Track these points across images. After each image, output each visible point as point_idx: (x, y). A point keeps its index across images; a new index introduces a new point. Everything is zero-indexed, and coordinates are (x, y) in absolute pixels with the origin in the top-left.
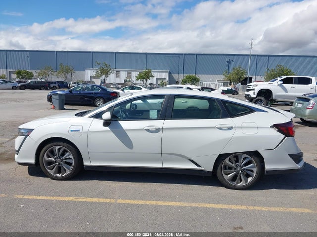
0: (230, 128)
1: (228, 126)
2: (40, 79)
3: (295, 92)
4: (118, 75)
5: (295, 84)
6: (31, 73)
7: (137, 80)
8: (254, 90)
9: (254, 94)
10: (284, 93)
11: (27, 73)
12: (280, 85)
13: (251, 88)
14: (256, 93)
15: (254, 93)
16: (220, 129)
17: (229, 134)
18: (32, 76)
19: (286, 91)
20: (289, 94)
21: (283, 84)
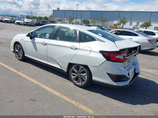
0: (76, 49)
1: (75, 47)
2: (93, 24)
4: (131, 24)
6: (89, 21)
7: (141, 27)
11: (87, 21)
16: (71, 48)
17: (74, 52)
18: (89, 22)
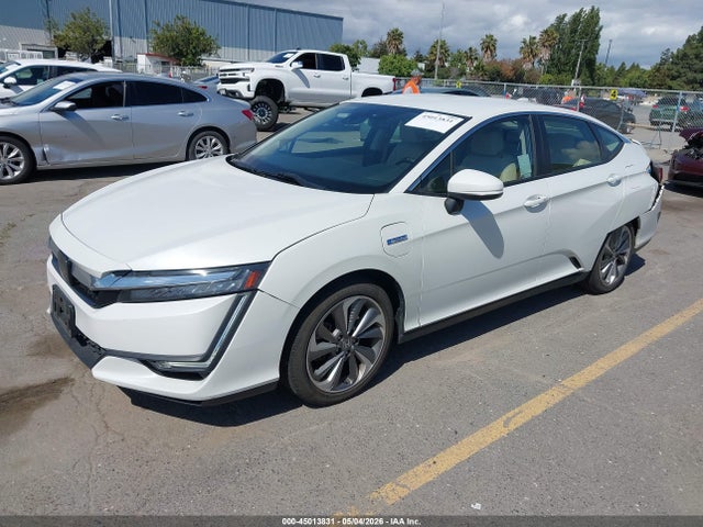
3: (321, 86)
5: (319, 69)
8: (248, 80)
9: (249, 90)
10: (304, 89)
12: (296, 71)
13: (239, 75)
14: (253, 88)
15: (249, 86)
19: (306, 82)
20: (313, 90)
21: (304, 67)
